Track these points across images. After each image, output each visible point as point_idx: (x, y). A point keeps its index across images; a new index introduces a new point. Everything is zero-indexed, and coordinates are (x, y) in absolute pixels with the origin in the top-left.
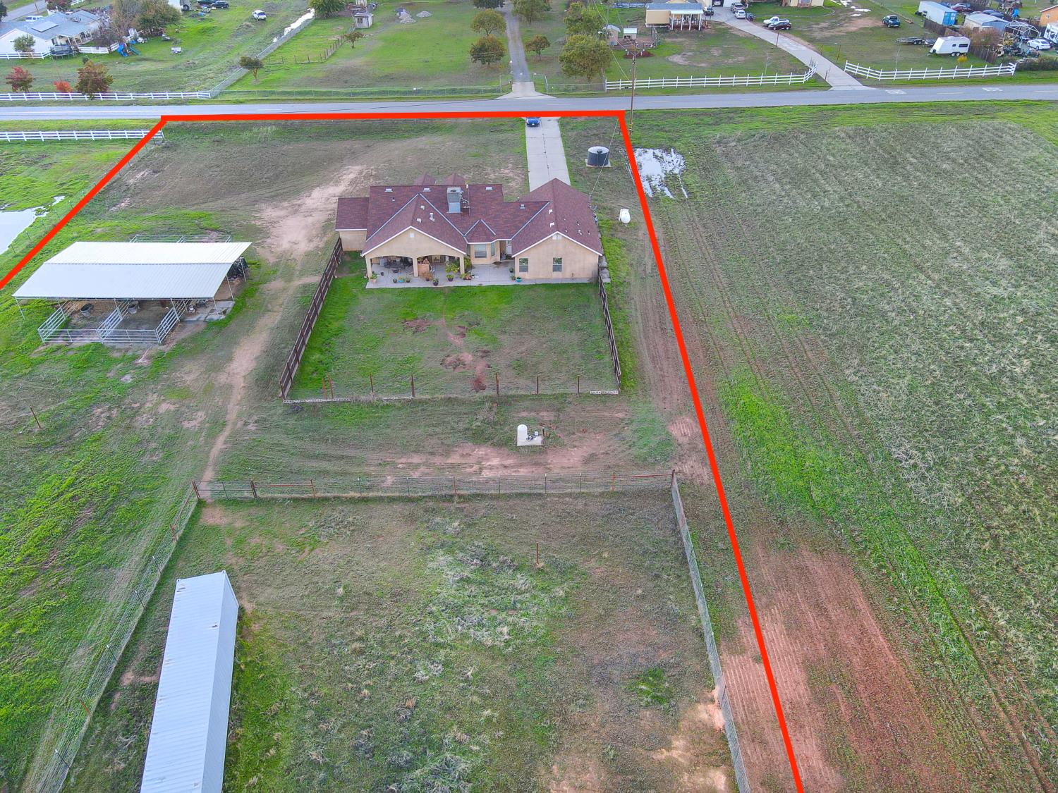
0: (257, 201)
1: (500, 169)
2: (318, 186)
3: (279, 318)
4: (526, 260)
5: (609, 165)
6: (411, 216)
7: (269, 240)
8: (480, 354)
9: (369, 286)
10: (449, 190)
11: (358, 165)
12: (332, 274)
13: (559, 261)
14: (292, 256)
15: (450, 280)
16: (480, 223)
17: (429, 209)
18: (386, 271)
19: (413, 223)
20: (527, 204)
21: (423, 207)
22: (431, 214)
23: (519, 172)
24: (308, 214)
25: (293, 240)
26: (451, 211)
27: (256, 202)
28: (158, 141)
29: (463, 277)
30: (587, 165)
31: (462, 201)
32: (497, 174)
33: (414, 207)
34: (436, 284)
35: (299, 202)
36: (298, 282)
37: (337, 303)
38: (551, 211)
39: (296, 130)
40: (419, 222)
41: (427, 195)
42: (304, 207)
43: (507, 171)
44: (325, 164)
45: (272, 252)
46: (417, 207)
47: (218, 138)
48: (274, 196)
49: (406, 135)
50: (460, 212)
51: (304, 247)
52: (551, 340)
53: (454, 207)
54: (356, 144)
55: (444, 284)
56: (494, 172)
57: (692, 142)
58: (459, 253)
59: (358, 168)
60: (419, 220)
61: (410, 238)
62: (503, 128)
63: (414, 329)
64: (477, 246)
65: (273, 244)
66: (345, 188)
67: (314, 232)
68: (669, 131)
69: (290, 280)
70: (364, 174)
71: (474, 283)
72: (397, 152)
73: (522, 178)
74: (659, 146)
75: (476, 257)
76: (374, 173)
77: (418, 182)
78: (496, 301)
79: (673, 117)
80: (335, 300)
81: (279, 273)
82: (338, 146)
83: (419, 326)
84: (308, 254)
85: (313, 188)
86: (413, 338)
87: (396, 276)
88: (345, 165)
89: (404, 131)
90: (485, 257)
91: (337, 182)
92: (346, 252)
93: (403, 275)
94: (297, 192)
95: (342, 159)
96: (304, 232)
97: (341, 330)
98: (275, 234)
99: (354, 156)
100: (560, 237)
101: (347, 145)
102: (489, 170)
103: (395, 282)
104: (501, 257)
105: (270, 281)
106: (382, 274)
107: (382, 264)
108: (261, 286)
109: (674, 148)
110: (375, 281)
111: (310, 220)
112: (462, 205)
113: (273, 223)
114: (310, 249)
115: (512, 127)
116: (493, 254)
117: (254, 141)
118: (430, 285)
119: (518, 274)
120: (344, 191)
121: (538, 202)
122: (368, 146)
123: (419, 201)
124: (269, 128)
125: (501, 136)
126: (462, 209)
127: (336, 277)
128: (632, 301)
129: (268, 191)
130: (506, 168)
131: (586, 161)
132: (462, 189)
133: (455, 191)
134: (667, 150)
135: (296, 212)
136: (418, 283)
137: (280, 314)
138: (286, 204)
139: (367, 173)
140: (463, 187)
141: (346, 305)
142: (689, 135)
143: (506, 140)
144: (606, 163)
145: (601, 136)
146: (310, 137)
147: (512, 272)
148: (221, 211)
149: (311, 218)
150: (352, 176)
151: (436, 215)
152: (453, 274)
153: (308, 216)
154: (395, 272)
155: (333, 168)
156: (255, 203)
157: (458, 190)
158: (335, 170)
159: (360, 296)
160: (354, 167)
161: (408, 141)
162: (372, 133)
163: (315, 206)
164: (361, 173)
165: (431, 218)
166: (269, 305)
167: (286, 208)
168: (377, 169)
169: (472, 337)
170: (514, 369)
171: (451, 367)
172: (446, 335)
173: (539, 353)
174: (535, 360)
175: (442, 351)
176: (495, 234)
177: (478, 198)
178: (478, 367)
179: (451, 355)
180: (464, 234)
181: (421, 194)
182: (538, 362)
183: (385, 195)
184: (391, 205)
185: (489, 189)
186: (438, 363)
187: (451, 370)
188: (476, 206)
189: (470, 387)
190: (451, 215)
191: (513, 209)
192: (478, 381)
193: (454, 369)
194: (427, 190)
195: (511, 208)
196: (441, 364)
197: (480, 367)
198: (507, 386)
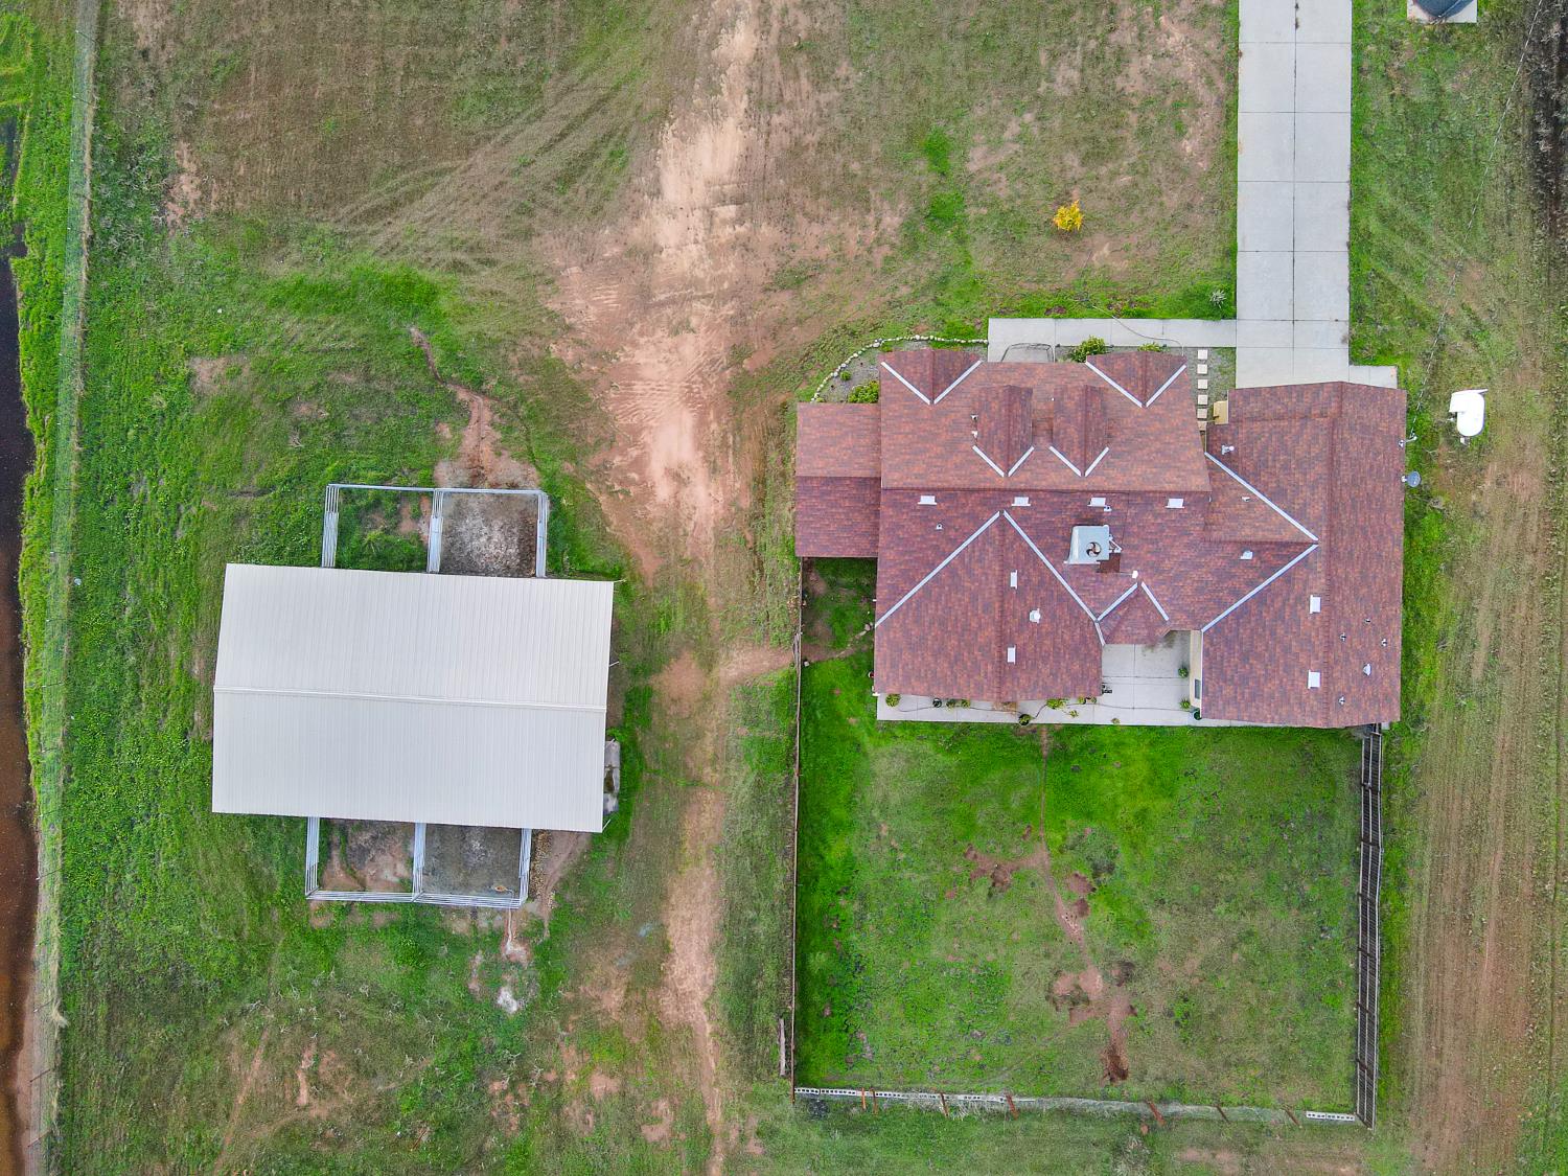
2: (665, 115)
7: (617, 459)
8: (1115, 972)
15: (1054, 706)
16: (1138, 591)
20: (1259, 547)
25: (675, 464)
26: (1073, 560)
35: (638, 234)
36: (729, 673)
41: (1021, 514)
45: (640, 524)
52: (1248, 937)
55: (1040, 716)
63: (988, 879)
65: (632, 483)
67: (714, 425)
69: (707, 658)
71: (1101, 712)
78: (1146, 786)
83: (998, 870)
84: (725, 541)
86: (990, 906)
96: (688, 419)
98: (622, 425)
103: (938, 705)
108: (654, 682)
113: (603, 358)
114: (721, 511)
118: (1012, 718)
121: (1287, 545)
127: (806, 663)
136: (984, 711)
147: (1181, 674)
149: (691, 337)
153: (681, 325)
159: (868, 743)
163: (684, 265)
166: (690, 762)
167: (614, 269)
169: (1101, 913)
170: (1177, 1023)
171: (1066, 1007)
172: (1052, 905)
173: (1225, 977)
174: (1215, 1000)
175: (1047, 955)
176: (1167, 618)
177: (1144, 527)
178: (1113, 1013)
179: (1064, 971)
180: (1097, 616)
181: (1006, 514)
182: (1221, 1009)
183: (919, 514)
184: (932, 540)
185: (1176, 503)
186: (1042, 994)
187: (1065, 1015)
188: (1136, 547)
189: (1100, 1070)
190: (1075, 567)
191: (1224, 558)
192: (1113, 1055)
193: (1071, 1015)
194: (1021, 501)
195: (1219, 558)
196: (1047, 998)
197: (1116, 1013)
198: (1165, 1074)
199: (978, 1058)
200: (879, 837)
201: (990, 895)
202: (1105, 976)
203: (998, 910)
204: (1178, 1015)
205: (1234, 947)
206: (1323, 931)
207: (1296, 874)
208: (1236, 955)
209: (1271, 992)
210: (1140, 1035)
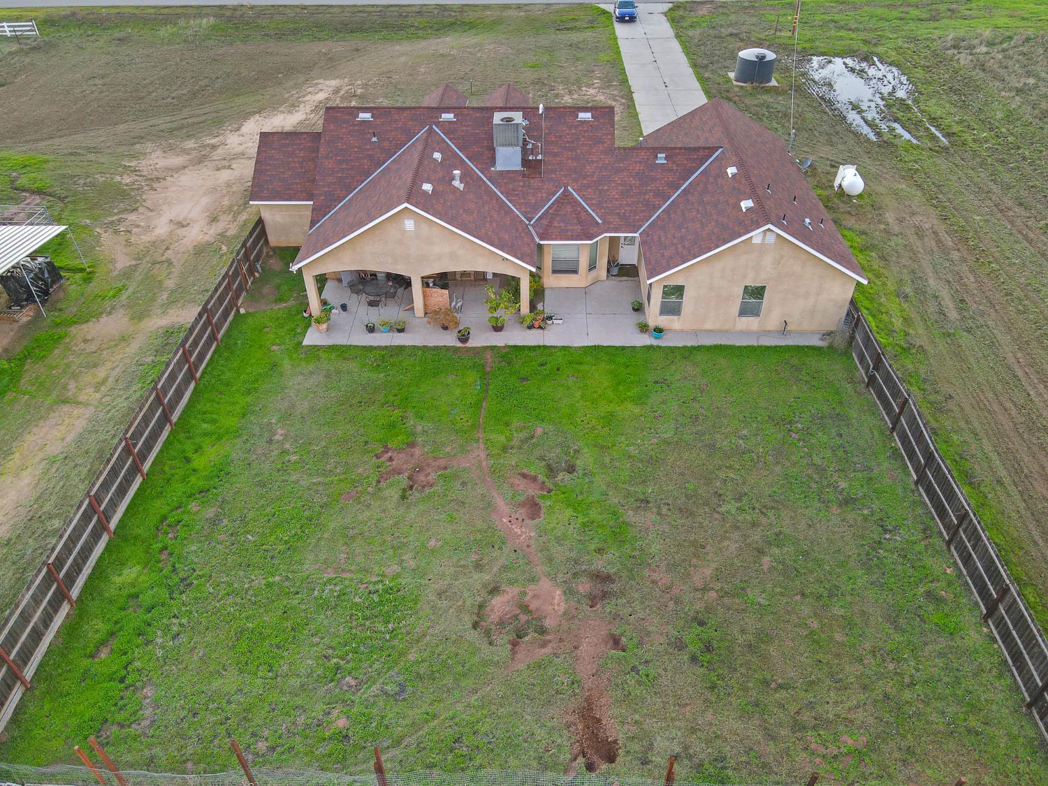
0: (142, 138)
1: (580, 88)
2: (259, 112)
3: (80, 425)
4: (679, 290)
5: (774, 83)
6: (408, 177)
7: (132, 217)
8: (584, 586)
9: (313, 337)
10: (498, 117)
11: (335, 78)
12: (233, 303)
13: (757, 292)
14: (169, 254)
15: (498, 329)
16: (566, 194)
17: (451, 161)
18: (353, 301)
19: (413, 195)
20: (671, 152)
21: (437, 156)
22: (457, 172)
23: (615, 92)
24: (225, 163)
25: (180, 219)
26: (500, 166)
27: (140, 138)
28: (28, 39)
29: (528, 322)
30: (734, 82)
31: (525, 143)
32: (575, 96)
33: (416, 157)
34: (464, 338)
35: (213, 141)
36: (158, 322)
37: (228, 384)
38: (731, 171)
39: (248, 23)
40: (425, 193)
41: (448, 128)
42: (220, 151)
43: (592, 91)
44: (280, 76)
45: (128, 243)
46: (425, 155)
47: (122, 35)
48: (176, 129)
49: (421, 33)
50: (519, 168)
51: (197, 234)
52: (779, 539)
53: (508, 158)
54: (338, 47)
55: (482, 339)
56: (570, 93)
57: (906, 45)
58: (520, 268)
59: (334, 83)
60: (427, 187)
61: (404, 232)
62: (578, 24)
63: (403, 480)
64: (558, 248)
65: (138, 226)
66: (304, 116)
67: (226, 202)
68: (857, 30)
69: (140, 316)
70: (342, 92)
71: (551, 337)
72: (403, 59)
73: (624, 104)
74: (851, 53)
75: (554, 272)
76: (359, 91)
77: (431, 100)
78: (610, 393)
79: (855, 8)
80: (228, 375)
81: (124, 297)
82: (307, 49)
83: (420, 469)
84: (200, 250)
85: (246, 116)
86: (402, 510)
87: (374, 316)
88: (313, 79)
89: (417, 28)
90: (575, 272)
91: (293, 107)
92: (275, 249)
93: (390, 312)
94: (217, 123)
95: (310, 69)
96: (205, 200)
97: (221, 472)
98: (149, 204)
99: (330, 65)
100: (771, 239)
101: (323, 47)
102: (560, 89)
103: (371, 329)
104: (608, 271)
105: (98, 316)
106: (344, 307)
107: (345, 283)
108: (74, 330)
109: (877, 55)
110: (324, 326)
111: (225, 175)
112: (525, 151)
113: (155, 180)
114: (207, 238)
115: (591, 22)
116: (592, 267)
117: (178, 40)
118: (450, 340)
119: (653, 315)
120: (301, 123)
121: (696, 149)
122: (357, 50)
123: (430, 143)
124: (205, 21)
125: (575, 37)
126: (525, 162)
127: (242, 311)
128: (951, 405)
129: (168, 119)
130: (589, 86)
131: (732, 75)
132: (525, 117)
133: (510, 120)
134: (866, 58)
135: (201, 160)
136: (422, 336)
137: (89, 412)
138: (190, 144)
139: (347, 92)
140: (529, 112)
141: (249, 392)
142: (895, 36)
143: (584, 41)
144: (769, 81)
145: (744, 36)
146: (267, 35)
147: (636, 310)
148: (71, 154)
149: (229, 171)
150: (321, 96)
151: (467, 176)
152: (504, 314)
153: (224, 167)
154: (372, 304)
155: (291, 83)
156: (136, 140)
157: (518, 117)
158: (295, 86)
159: (286, 364)
160: (328, 82)
161: (424, 43)
162: (366, 31)
163: (240, 149)
164: (337, 91)
165: (456, 183)
166: (72, 386)
167: (185, 152)
168: (365, 86)
169: (558, 517)
170: (694, 659)
171: (503, 639)
172: (489, 506)
173: (757, 591)
174: (751, 622)
175: (478, 566)
176: (600, 222)
177: (561, 136)
178: (584, 647)
179: (503, 587)
180: (529, 220)
181: (434, 127)
182: (764, 637)
183: (356, 128)
184: (368, 150)
185: (585, 116)
186: (468, 620)
187: (503, 651)
188: (556, 155)
189: (566, 744)
190: (502, 174)
191: (640, 162)
192: (589, 717)
193: (513, 652)
194: (447, 116)
195: (636, 162)
196: (475, 625)
197: (590, 645)
198: (686, 748)
199: (342, 723)
200: (270, 442)
201: (403, 497)
202: (569, 592)
203: (413, 514)
204: (695, 647)
205: (761, 552)
206: (886, 531)
207: (821, 470)
208: (766, 560)
209: (837, 611)
210: (631, 680)
